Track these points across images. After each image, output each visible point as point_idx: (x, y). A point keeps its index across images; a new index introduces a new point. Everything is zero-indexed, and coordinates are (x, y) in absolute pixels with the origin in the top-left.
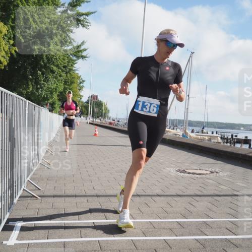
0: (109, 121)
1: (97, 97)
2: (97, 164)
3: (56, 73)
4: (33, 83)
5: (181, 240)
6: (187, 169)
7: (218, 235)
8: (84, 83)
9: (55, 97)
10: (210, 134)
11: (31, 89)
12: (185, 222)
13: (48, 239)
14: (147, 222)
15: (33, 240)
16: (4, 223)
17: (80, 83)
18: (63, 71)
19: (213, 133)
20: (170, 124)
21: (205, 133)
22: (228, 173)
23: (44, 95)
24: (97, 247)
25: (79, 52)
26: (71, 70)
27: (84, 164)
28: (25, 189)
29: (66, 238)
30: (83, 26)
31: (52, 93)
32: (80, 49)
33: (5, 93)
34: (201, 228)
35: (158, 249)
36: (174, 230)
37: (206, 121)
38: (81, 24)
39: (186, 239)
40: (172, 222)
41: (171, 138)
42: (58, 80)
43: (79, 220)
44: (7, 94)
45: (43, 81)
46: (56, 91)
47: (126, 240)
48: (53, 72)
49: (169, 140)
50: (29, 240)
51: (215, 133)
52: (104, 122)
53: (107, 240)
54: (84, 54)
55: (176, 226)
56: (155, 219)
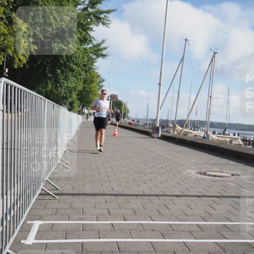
0: (129, 121)
1: (116, 96)
2: (116, 165)
3: (76, 72)
4: (53, 82)
5: (201, 243)
6: (208, 171)
7: (239, 239)
8: (104, 82)
9: (74, 96)
10: (231, 136)
11: (50, 88)
12: (205, 225)
13: (66, 239)
14: (166, 224)
15: (51, 239)
16: (22, 222)
17: (100, 82)
18: (82, 70)
19: (234, 135)
20: (191, 125)
21: (226, 135)
22: (250, 176)
23: (63, 94)
24: (115, 248)
25: (98, 50)
26: (90, 68)
27: (103, 165)
28: (43, 188)
29: (84, 239)
30: (103, 24)
31: (71, 92)
32: (100, 48)
33: (24, 91)
34: (221, 232)
35: (177, 252)
36: (193, 233)
37: (228, 122)
38: (102, 22)
39: (205, 242)
40: (192, 224)
41: (192, 140)
42: (77, 79)
43: (97, 221)
44: (26, 92)
45: (63, 79)
46: (75, 90)
47: (145, 242)
48: (72, 70)
49: (189, 141)
50: (47, 239)
51: (237, 135)
52: (123, 122)
53: (125, 242)
54: (104, 52)
55: (195, 228)
56: (175, 221)
